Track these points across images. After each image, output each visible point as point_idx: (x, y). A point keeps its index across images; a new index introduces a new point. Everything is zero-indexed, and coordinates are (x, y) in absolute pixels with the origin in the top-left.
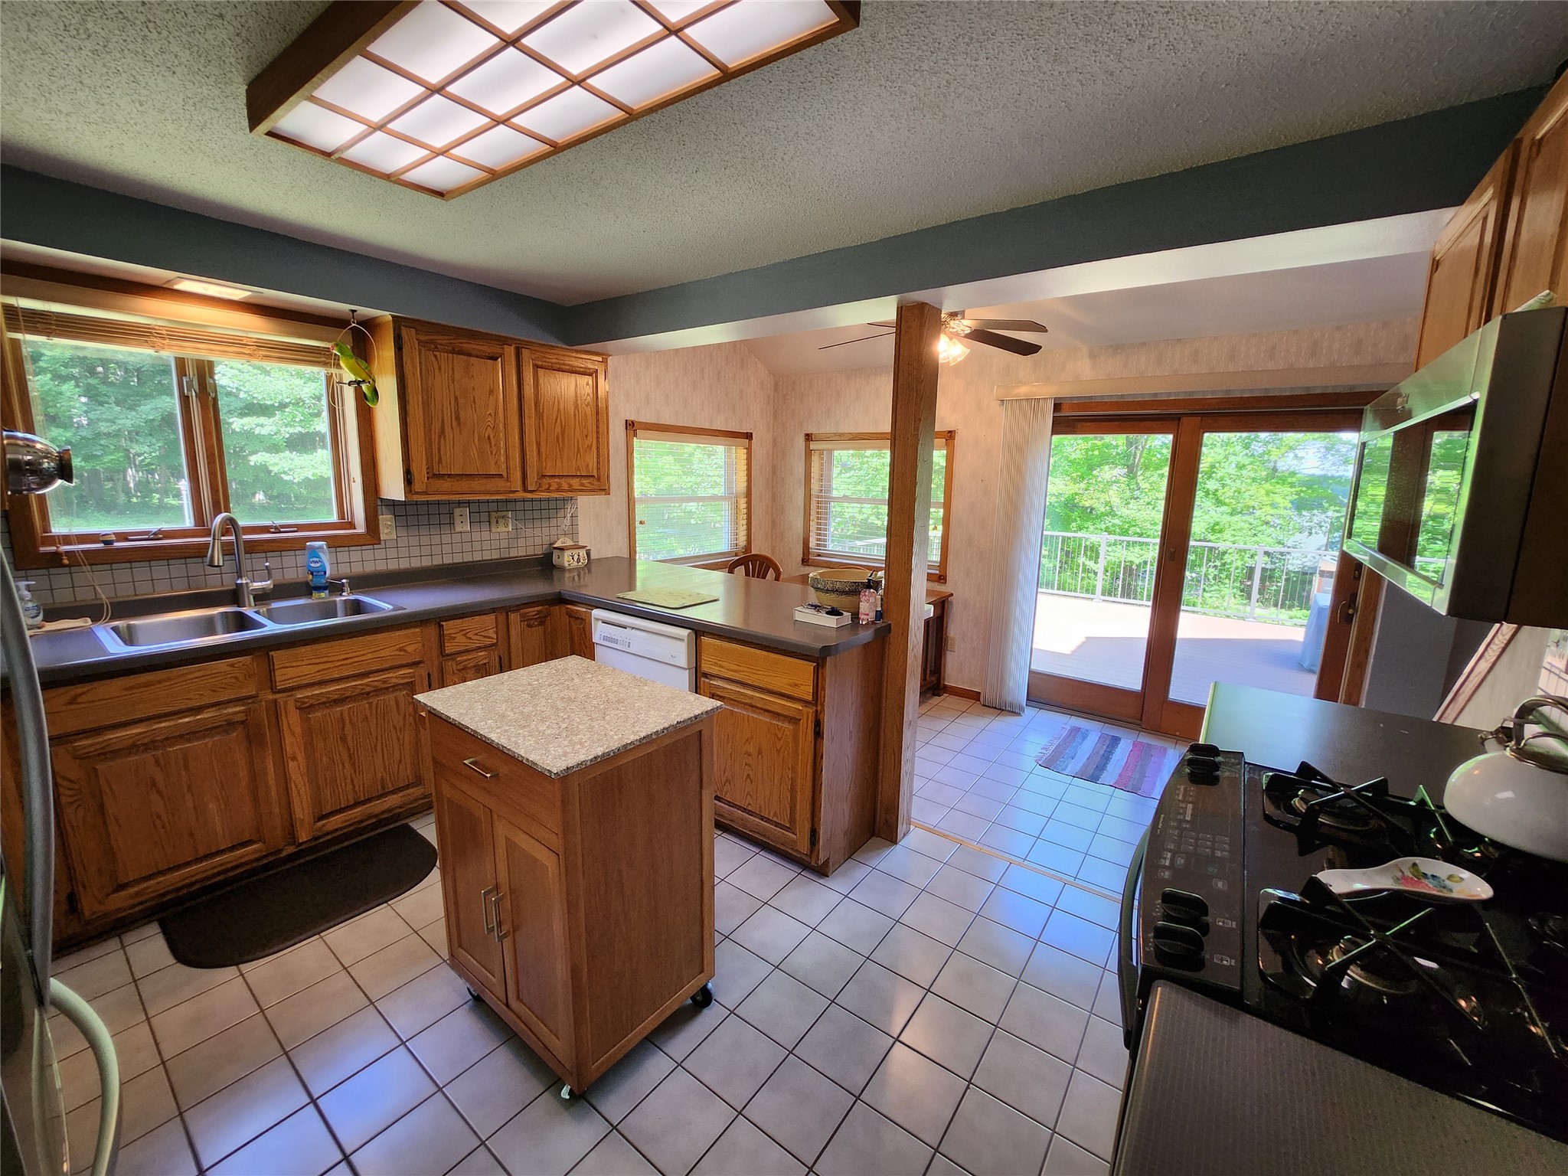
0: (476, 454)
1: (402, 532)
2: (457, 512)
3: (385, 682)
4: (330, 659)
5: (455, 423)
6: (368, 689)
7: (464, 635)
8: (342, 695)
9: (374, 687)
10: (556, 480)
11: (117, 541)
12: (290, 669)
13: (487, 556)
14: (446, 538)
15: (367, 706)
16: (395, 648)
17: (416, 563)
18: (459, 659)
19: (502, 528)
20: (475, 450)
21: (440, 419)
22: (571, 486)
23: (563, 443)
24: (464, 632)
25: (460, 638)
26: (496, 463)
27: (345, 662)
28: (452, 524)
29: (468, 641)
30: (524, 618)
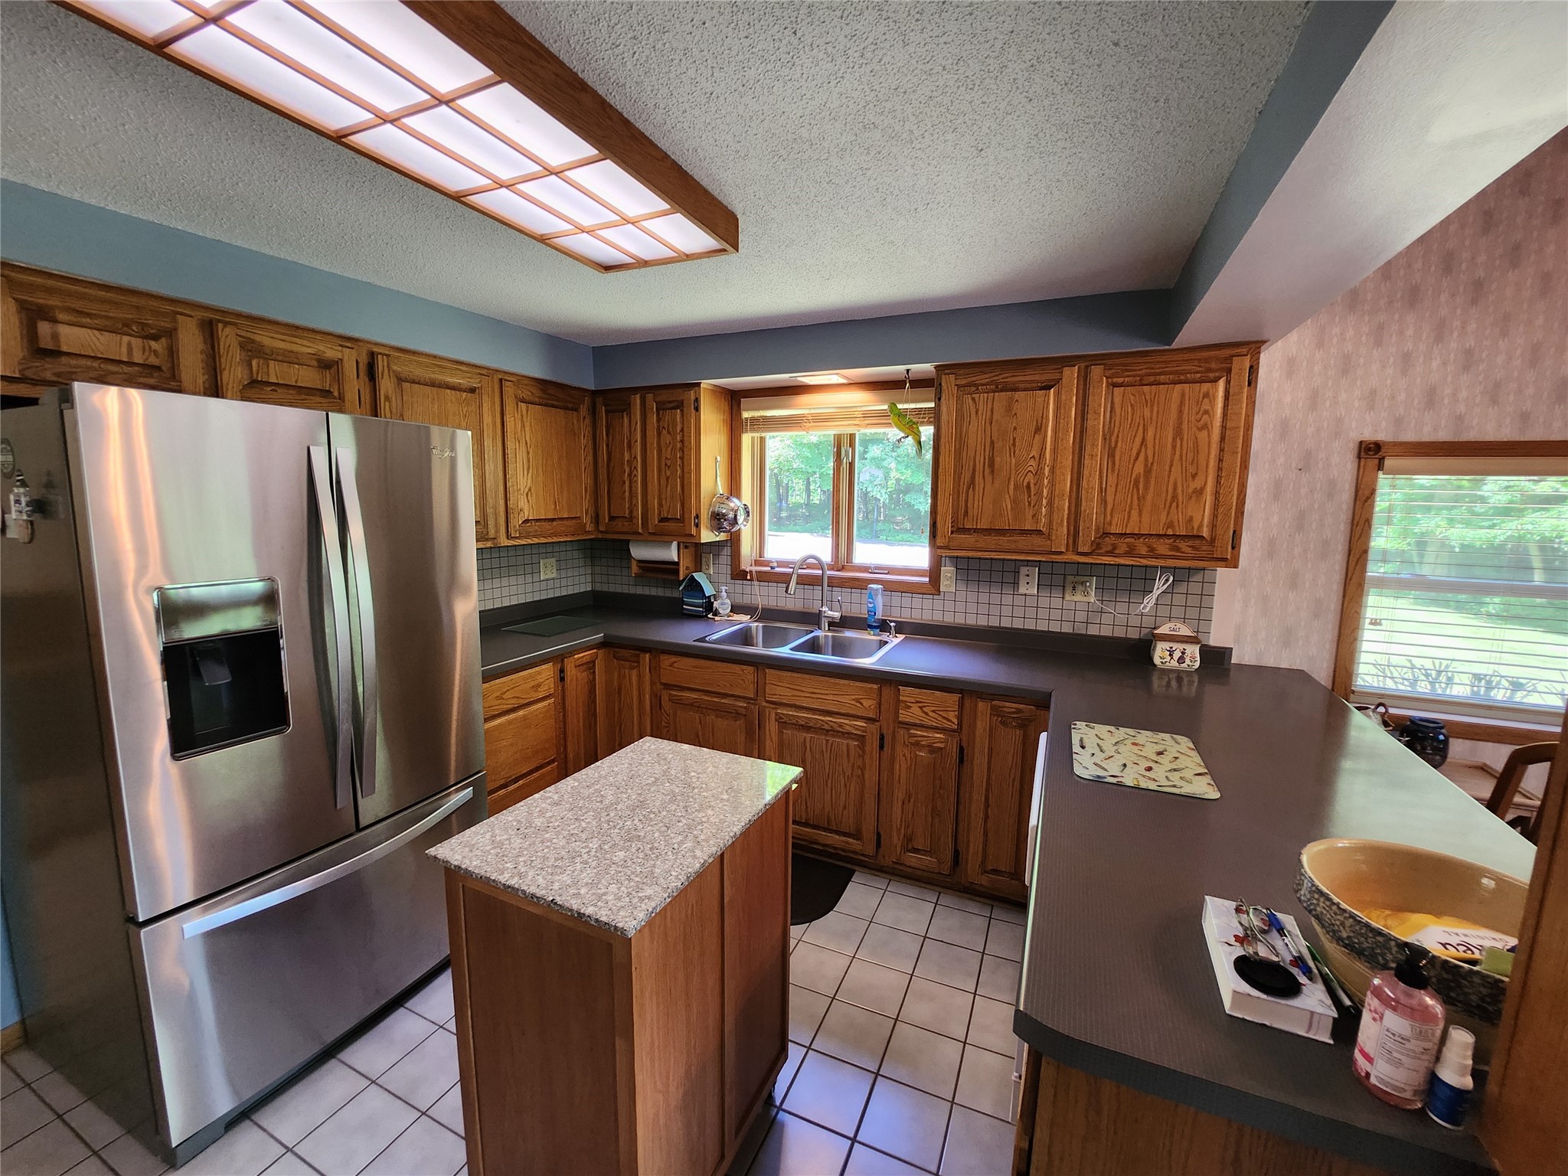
0: (1009, 507)
1: (962, 586)
2: (1024, 570)
3: (840, 726)
4: (803, 689)
5: (987, 471)
6: (826, 727)
7: (921, 708)
8: (807, 723)
9: (831, 727)
10: (1127, 540)
11: (778, 567)
12: (780, 688)
13: (1055, 628)
14: (1007, 599)
15: (824, 742)
16: (854, 697)
17: (971, 621)
18: (912, 731)
19: (1078, 597)
20: (1008, 500)
21: (971, 467)
22: (1152, 549)
23: (1146, 488)
24: (921, 705)
25: (915, 709)
26: (1034, 516)
27: (813, 695)
28: (1015, 584)
29: (924, 715)
30: (996, 711)
